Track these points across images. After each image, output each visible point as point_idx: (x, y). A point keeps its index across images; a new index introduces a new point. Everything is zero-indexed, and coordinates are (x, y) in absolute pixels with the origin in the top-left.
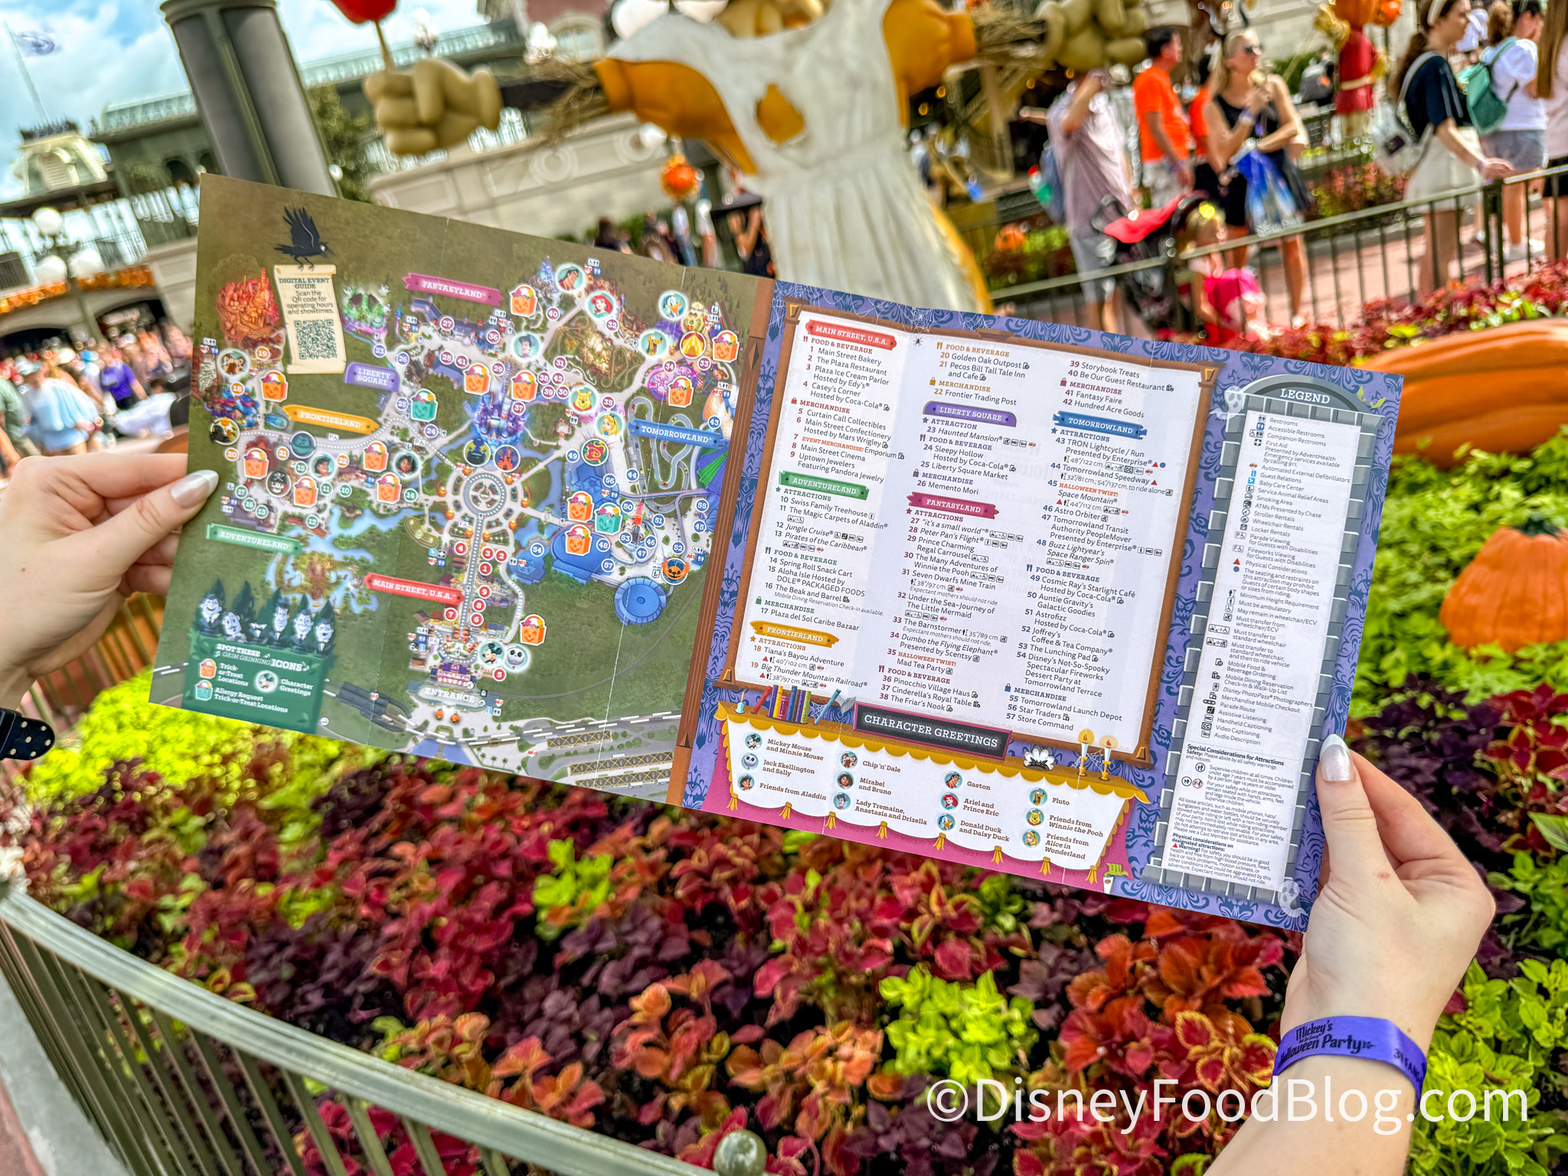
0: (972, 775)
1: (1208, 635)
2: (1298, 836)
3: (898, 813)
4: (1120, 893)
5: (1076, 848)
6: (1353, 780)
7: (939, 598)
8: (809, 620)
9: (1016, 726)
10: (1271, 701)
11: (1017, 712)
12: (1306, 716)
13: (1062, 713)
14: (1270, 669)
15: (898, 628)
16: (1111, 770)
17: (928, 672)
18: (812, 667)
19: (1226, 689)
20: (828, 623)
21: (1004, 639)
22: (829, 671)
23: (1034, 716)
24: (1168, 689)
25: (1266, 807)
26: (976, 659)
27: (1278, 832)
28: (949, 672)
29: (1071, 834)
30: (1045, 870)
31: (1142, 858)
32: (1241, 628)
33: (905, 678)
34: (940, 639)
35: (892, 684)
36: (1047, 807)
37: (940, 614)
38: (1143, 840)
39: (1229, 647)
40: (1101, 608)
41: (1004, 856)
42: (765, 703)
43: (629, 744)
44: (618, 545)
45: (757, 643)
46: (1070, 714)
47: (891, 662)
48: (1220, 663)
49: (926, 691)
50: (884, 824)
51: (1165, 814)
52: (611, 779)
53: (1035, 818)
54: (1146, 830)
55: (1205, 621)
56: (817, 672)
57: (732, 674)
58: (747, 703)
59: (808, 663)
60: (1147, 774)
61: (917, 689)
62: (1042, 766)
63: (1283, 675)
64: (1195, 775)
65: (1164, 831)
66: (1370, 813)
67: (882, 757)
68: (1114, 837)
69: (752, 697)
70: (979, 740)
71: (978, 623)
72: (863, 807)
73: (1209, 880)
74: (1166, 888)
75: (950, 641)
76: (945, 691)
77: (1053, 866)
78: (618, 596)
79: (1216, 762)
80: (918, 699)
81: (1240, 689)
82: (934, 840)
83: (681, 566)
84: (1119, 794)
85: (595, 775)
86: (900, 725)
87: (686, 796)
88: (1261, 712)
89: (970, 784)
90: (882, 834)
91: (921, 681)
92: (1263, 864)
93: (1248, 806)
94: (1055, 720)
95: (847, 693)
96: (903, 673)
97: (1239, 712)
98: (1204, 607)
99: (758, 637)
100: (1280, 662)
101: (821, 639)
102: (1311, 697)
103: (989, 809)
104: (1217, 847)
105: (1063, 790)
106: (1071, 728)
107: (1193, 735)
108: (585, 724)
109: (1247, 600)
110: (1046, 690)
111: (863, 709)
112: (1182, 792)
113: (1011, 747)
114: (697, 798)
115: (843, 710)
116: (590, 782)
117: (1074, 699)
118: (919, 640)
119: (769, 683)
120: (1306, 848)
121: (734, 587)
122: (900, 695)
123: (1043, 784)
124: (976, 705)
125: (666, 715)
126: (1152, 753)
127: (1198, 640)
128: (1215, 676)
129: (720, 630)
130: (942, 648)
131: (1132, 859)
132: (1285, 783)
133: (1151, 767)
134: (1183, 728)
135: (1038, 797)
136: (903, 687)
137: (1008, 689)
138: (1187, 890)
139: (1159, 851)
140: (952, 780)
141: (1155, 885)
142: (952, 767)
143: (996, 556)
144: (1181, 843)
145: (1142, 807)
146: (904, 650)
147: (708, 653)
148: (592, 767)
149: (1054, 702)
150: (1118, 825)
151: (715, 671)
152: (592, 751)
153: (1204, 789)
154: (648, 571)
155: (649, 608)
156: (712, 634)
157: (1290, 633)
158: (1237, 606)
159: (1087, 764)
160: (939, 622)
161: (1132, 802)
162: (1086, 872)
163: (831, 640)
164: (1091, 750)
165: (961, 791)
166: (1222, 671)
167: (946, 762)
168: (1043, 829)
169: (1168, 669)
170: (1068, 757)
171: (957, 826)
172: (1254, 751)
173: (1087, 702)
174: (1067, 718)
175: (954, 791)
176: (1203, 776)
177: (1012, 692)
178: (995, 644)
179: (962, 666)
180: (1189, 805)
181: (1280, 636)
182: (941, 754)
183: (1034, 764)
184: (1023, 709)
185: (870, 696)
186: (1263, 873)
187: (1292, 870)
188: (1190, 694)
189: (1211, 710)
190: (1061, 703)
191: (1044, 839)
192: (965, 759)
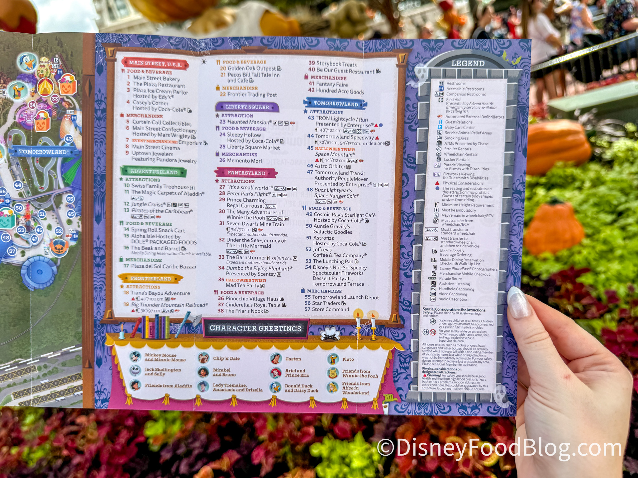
0: (288, 352)
1: (425, 234)
2: (501, 356)
3: (243, 388)
4: (394, 413)
5: (362, 389)
6: (532, 315)
7: (247, 237)
8: (159, 267)
9: (312, 315)
10: (471, 271)
11: (311, 306)
12: (495, 277)
13: (340, 301)
14: (467, 251)
15: (223, 263)
16: (377, 333)
17: (248, 289)
18: (167, 299)
19: (442, 268)
20: (173, 267)
21: (295, 259)
22: (179, 300)
23: (322, 306)
24: (405, 274)
25: (478, 341)
26: (279, 275)
27: (488, 355)
28: (262, 286)
29: (358, 380)
30: (345, 406)
31: (405, 388)
32: (446, 227)
33: (233, 296)
34: (252, 266)
35: (225, 301)
36: (339, 365)
37: (250, 249)
38: (404, 376)
39: (440, 240)
40: (354, 227)
41: (317, 402)
42: (138, 330)
43: (50, 373)
44: (17, 236)
45: (125, 289)
46: (346, 301)
47: (222, 286)
48: (435, 252)
49: (248, 302)
50: (234, 397)
51: (415, 356)
52: (42, 398)
53: (332, 374)
54: (405, 368)
55: (422, 227)
56: (171, 302)
57: (112, 313)
58: (126, 331)
59: (164, 297)
60: (400, 332)
61: (242, 302)
62: (333, 338)
63: (476, 254)
64: (430, 327)
65: (417, 367)
66: (546, 334)
67: (226, 352)
68: (385, 377)
69: (129, 327)
70: (289, 329)
71: (275, 251)
72: (218, 388)
73: (449, 394)
74: (423, 404)
75: (259, 266)
76: (261, 300)
77: (350, 403)
78: (23, 271)
79: (442, 316)
80: (244, 308)
81: (451, 266)
82: (269, 401)
83: (62, 244)
84: (384, 348)
85: (31, 397)
86: (235, 328)
87: (96, 401)
88: (465, 279)
89: (288, 359)
90: (234, 403)
91: (244, 296)
92: (482, 378)
93: (467, 342)
94: (336, 307)
95: (196, 312)
96: (231, 293)
97: (452, 281)
98: (420, 217)
99: (125, 285)
100: (472, 245)
101: (170, 279)
102: (496, 264)
103: (303, 374)
104: (451, 371)
105: (349, 352)
106: (348, 310)
107: (425, 302)
108: (17, 364)
109: (447, 208)
110: (328, 288)
111: (208, 322)
112: (424, 340)
113: (310, 330)
114: (104, 401)
115: (195, 325)
116: (29, 402)
117: (347, 291)
118: (239, 268)
119: (138, 315)
120: (507, 363)
121: (102, 253)
122: (232, 308)
123: (335, 350)
124: (284, 305)
125: (71, 349)
126: (401, 317)
127: (419, 239)
128: (433, 260)
129: (97, 284)
130: (255, 271)
131: (399, 389)
132: (488, 323)
133: (402, 327)
134: (418, 298)
135: (333, 360)
136: (233, 302)
137: (303, 291)
138: (437, 403)
139: (415, 381)
140: (275, 358)
141: (416, 403)
142: (274, 350)
143: (282, 204)
144: (428, 374)
145: (400, 354)
146: (229, 277)
147: (92, 301)
148: (28, 392)
149: (334, 295)
150: (387, 369)
151: (99, 313)
152: (25, 381)
153: (437, 335)
154: (41, 250)
155: (46, 276)
156: (93, 288)
157: (477, 225)
158: (441, 212)
159: (361, 332)
160: (250, 254)
161: (394, 352)
162: (371, 403)
163: (177, 279)
164: (363, 322)
165: (282, 365)
166: (437, 257)
167: (269, 348)
168: (339, 380)
169: (403, 261)
170: (348, 329)
171: (283, 388)
172: (464, 305)
173: (356, 291)
174: (344, 304)
175: (277, 366)
176: (436, 327)
177: (306, 293)
178: (290, 263)
179: (270, 281)
180: (430, 348)
181: (471, 228)
182: (265, 343)
183: (327, 338)
184: (315, 303)
185: (211, 312)
186: (482, 383)
187: (500, 378)
188: (419, 274)
189: (434, 283)
190: (339, 295)
191: (340, 386)
192: (282, 343)
